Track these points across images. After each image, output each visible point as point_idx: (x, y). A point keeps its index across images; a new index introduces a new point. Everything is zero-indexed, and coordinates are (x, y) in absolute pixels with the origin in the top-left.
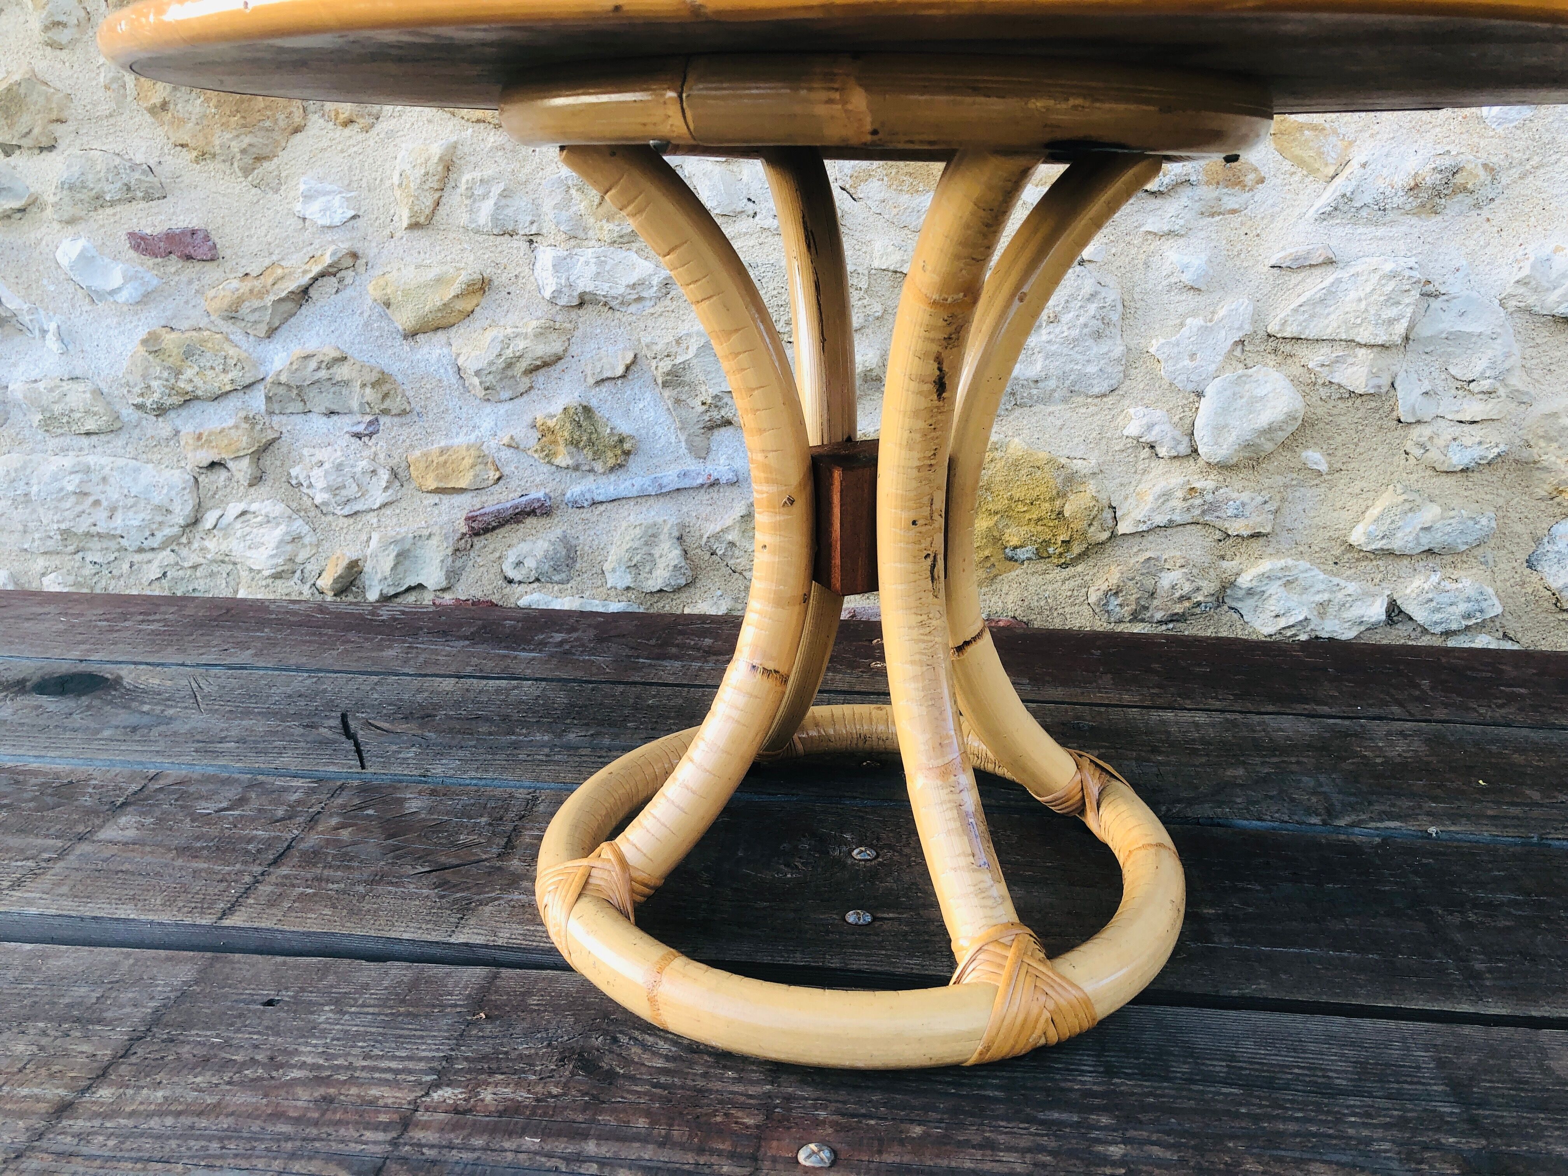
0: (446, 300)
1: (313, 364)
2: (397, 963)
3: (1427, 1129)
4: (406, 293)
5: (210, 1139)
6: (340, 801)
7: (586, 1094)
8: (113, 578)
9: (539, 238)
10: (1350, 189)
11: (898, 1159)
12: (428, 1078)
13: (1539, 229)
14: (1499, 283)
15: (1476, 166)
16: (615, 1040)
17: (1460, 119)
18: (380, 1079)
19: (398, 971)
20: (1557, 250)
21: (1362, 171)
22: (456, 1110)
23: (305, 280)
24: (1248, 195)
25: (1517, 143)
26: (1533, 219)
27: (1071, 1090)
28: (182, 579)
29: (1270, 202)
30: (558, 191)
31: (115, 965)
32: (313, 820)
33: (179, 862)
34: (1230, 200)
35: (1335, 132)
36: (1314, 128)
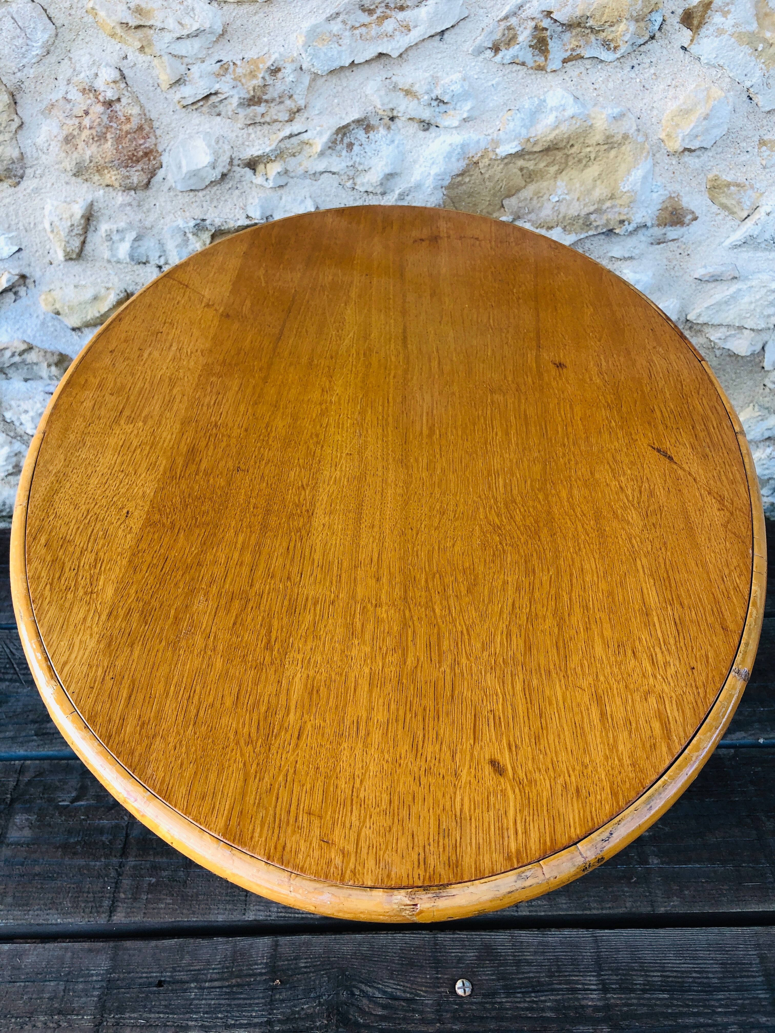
0: (102, 312)
1: (8, 354)
3: (754, 1012)
10: (756, 233)
16: (353, 994)
19: (222, 945)
21: (767, 217)
24: (684, 229)
29: (700, 233)
31: (62, 959)
33: (67, 861)
34: (672, 233)
35: (752, 187)
36: (738, 185)
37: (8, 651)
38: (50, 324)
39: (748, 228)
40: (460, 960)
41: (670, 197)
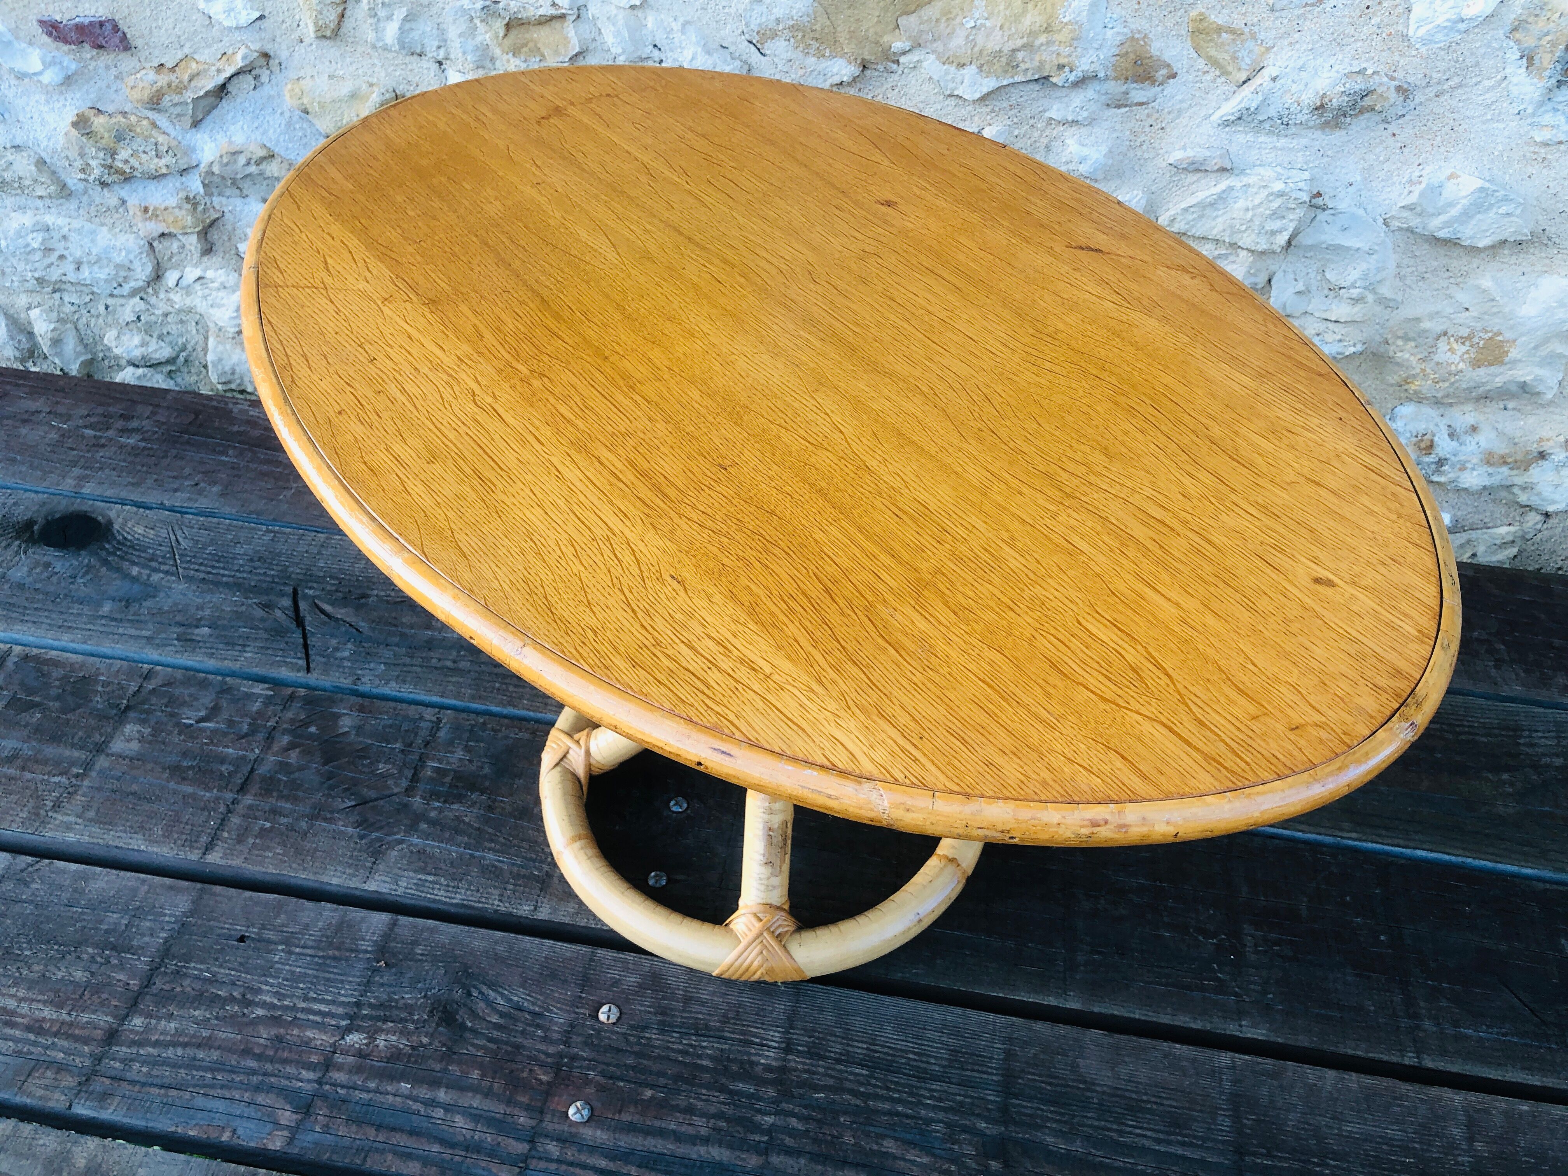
0: (361, 117)
1: (242, 160)
2: (329, 905)
3: (973, 1114)
4: (322, 105)
5: (206, 1069)
6: (290, 715)
7: (444, 1045)
8: (92, 316)
9: (448, 62)
10: (1254, 105)
11: (629, 1119)
12: (344, 1023)
13: (1442, 149)
14: (1387, 202)
15: (1388, 88)
16: (469, 994)
17: (1384, 35)
18: (312, 1021)
19: (329, 912)
20: (1451, 177)
21: (1272, 84)
22: (361, 1054)
23: (221, 79)
24: (1158, 89)
25: (1438, 64)
26: (1439, 138)
27: (758, 1064)
28: (156, 323)
29: (1179, 97)
30: (462, 19)
31: (134, 891)
32: (270, 738)
33: (172, 785)
34: (1138, 94)
35: (1253, 36)
36: (1233, 32)
37: (173, 538)
38: (297, 126)
39: (1246, 97)
40: (616, 983)
41: (1132, 39)
